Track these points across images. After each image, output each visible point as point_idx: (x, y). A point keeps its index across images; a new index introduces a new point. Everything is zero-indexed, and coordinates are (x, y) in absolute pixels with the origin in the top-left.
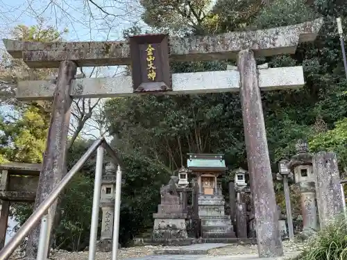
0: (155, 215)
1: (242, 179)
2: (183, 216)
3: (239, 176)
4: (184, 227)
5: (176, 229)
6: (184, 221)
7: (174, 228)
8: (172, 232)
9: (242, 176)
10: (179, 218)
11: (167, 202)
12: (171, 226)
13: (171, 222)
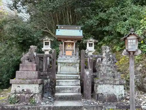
0: (12, 81)
1: (92, 46)
2: (37, 81)
3: (89, 44)
4: (37, 91)
5: (30, 93)
6: (37, 86)
7: (28, 92)
8: (27, 96)
9: (92, 44)
10: (33, 83)
11: (25, 69)
12: (25, 90)
13: (26, 87)
